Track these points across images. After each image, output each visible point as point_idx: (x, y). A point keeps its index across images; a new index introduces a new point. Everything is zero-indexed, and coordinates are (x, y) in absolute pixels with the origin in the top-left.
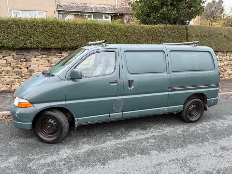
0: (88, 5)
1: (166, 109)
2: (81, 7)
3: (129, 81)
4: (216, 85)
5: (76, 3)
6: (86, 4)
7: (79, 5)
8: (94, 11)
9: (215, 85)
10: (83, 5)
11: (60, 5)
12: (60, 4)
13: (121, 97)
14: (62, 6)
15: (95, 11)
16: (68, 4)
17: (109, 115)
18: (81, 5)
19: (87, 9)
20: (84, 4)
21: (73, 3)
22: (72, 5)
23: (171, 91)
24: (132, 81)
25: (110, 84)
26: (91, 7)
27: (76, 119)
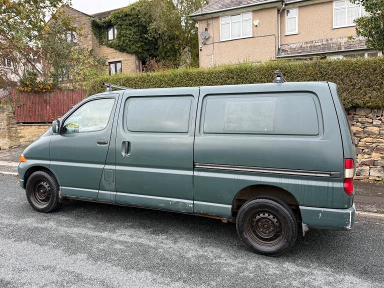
0: (334, 41)
1: (191, 204)
2: (320, 46)
3: (124, 142)
4: (331, 175)
5: (312, 42)
6: (332, 39)
7: (317, 44)
8: (343, 50)
9: (328, 176)
10: (324, 43)
11: (284, 48)
12: (286, 48)
13: (113, 167)
14: (286, 51)
15: (345, 48)
16: (298, 45)
17: (97, 191)
18: (321, 44)
19: (329, 48)
20: (327, 40)
21: (306, 43)
22: (304, 46)
23: (200, 170)
24: (129, 143)
25: (98, 145)
26: (340, 43)
27: (60, 187)
